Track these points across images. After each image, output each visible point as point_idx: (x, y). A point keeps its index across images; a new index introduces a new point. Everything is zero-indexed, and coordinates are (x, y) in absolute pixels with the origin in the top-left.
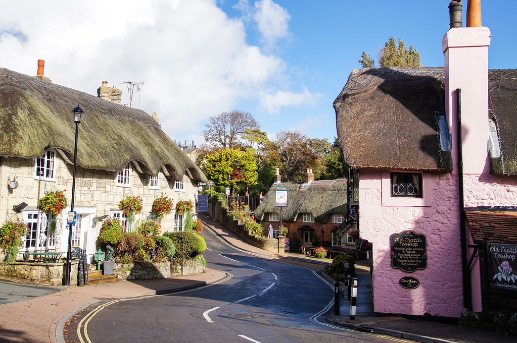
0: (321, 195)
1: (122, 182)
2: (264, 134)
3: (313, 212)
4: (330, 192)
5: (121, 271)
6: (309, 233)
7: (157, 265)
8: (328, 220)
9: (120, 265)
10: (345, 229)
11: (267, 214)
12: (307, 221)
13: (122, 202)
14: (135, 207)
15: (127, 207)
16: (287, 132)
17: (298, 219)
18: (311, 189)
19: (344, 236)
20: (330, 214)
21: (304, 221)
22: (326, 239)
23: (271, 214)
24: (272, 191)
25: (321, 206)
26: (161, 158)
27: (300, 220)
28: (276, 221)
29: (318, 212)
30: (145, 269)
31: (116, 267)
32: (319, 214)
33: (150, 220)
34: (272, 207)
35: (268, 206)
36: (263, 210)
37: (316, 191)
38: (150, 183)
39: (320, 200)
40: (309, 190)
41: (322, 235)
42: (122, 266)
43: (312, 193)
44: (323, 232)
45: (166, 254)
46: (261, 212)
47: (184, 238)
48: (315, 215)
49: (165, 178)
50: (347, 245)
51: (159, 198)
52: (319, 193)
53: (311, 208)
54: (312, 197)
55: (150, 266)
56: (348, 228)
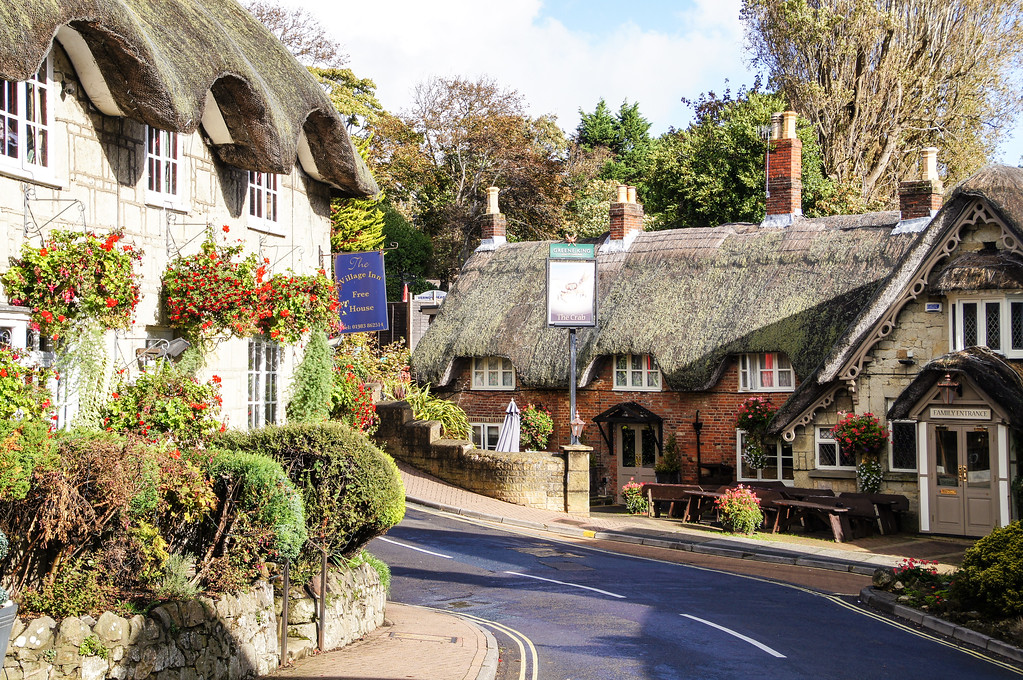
0: (682, 285)
1: (13, 152)
2: (363, 87)
3: (657, 350)
4: (720, 273)
5: (49, 659)
6: (638, 431)
7: (224, 606)
8: (719, 380)
9: (43, 625)
10: (810, 414)
11: (464, 364)
12: (629, 387)
13: (26, 265)
14: (101, 291)
15: (58, 290)
16: (451, 79)
17: (593, 379)
18: (636, 263)
19: (804, 443)
20: (728, 359)
21: (616, 388)
22: (711, 454)
23: (478, 360)
24: (474, 275)
25: (686, 326)
26: (203, 42)
27: (600, 384)
28: (500, 387)
29: (677, 352)
30: (176, 636)
31: (21, 641)
32: (685, 360)
33: (153, 368)
34: (486, 336)
35: (469, 331)
36: (449, 349)
37: (660, 271)
38: (145, 174)
39: (679, 304)
40: (627, 266)
41: (692, 438)
42: (56, 631)
43: (642, 279)
44: (698, 426)
45: (266, 547)
46: (438, 355)
47: (328, 460)
48: (666, 362)
49: (208, 157)
50: (815, 476)
51: (186, 254)
52: (673, 276)
53: (650, 336)
54: (647, 295)
55: (196, 618)
56: (819, 411)
